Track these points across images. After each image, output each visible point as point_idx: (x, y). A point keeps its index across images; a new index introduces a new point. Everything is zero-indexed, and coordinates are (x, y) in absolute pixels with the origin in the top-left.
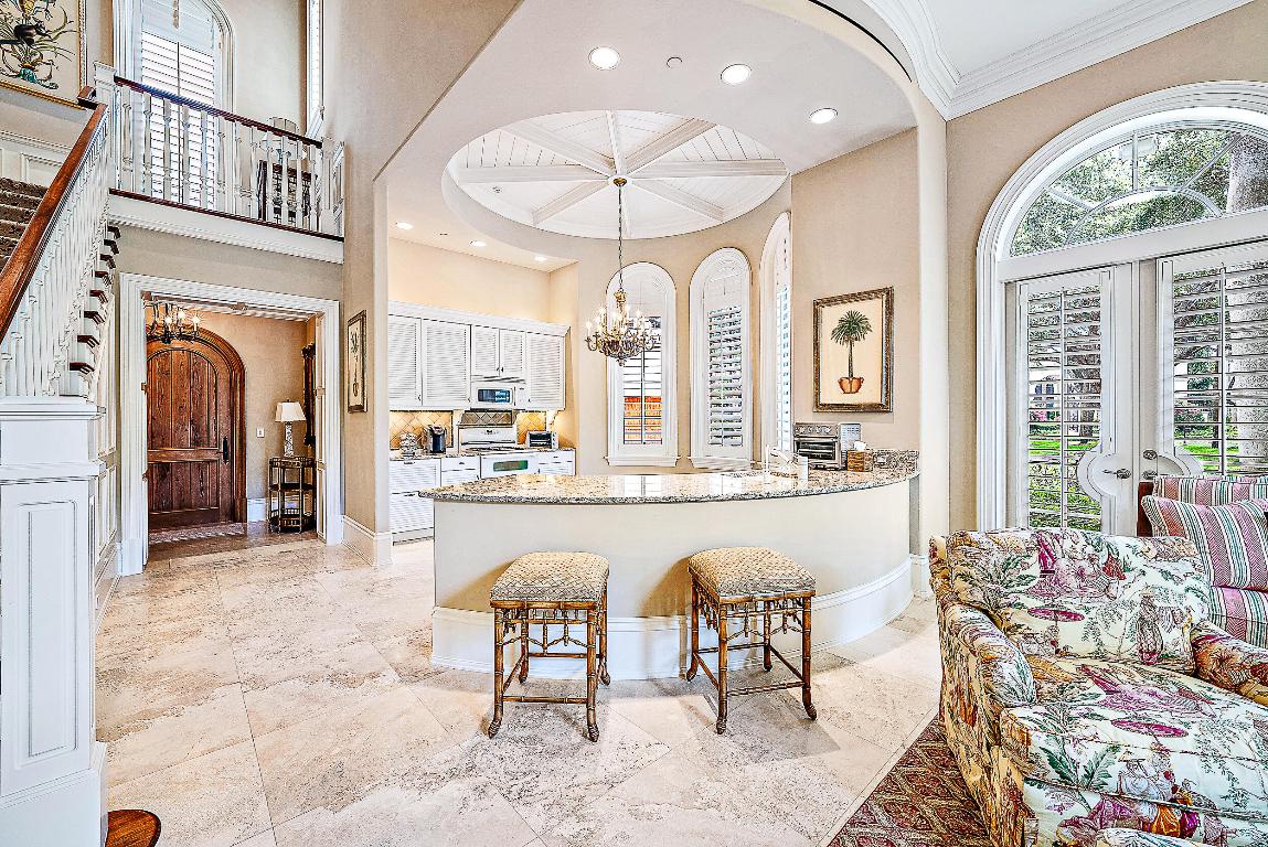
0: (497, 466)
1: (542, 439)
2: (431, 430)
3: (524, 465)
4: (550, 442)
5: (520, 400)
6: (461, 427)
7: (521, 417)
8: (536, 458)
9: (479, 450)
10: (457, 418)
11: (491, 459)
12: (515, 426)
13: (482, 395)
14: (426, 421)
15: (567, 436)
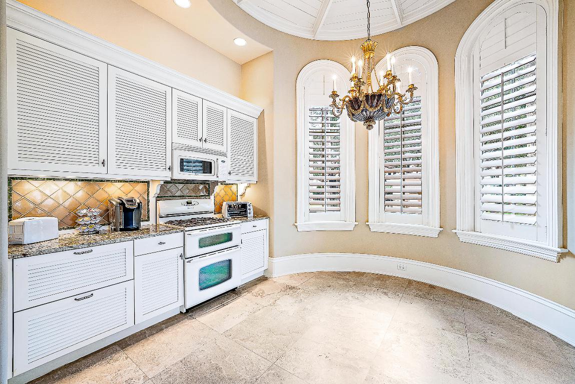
0: (203, 243)
1: (240, 211)
2: (122, 204)
3: (229, 237)
4: (246, 211)
5: (221, 172)
6: (159, 198)
7: (218, 189)
8: (238, 228)
9: (179, 223)
10: (154, 190)
11: (196, 234)
12: (212, 197)
13: (184, 164)
14: (116, 192)
15: (259, 206)
